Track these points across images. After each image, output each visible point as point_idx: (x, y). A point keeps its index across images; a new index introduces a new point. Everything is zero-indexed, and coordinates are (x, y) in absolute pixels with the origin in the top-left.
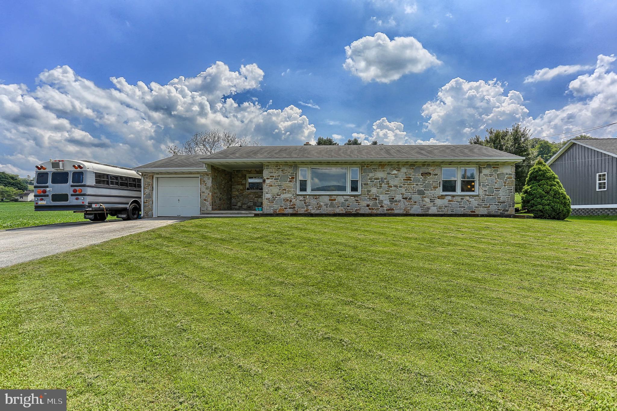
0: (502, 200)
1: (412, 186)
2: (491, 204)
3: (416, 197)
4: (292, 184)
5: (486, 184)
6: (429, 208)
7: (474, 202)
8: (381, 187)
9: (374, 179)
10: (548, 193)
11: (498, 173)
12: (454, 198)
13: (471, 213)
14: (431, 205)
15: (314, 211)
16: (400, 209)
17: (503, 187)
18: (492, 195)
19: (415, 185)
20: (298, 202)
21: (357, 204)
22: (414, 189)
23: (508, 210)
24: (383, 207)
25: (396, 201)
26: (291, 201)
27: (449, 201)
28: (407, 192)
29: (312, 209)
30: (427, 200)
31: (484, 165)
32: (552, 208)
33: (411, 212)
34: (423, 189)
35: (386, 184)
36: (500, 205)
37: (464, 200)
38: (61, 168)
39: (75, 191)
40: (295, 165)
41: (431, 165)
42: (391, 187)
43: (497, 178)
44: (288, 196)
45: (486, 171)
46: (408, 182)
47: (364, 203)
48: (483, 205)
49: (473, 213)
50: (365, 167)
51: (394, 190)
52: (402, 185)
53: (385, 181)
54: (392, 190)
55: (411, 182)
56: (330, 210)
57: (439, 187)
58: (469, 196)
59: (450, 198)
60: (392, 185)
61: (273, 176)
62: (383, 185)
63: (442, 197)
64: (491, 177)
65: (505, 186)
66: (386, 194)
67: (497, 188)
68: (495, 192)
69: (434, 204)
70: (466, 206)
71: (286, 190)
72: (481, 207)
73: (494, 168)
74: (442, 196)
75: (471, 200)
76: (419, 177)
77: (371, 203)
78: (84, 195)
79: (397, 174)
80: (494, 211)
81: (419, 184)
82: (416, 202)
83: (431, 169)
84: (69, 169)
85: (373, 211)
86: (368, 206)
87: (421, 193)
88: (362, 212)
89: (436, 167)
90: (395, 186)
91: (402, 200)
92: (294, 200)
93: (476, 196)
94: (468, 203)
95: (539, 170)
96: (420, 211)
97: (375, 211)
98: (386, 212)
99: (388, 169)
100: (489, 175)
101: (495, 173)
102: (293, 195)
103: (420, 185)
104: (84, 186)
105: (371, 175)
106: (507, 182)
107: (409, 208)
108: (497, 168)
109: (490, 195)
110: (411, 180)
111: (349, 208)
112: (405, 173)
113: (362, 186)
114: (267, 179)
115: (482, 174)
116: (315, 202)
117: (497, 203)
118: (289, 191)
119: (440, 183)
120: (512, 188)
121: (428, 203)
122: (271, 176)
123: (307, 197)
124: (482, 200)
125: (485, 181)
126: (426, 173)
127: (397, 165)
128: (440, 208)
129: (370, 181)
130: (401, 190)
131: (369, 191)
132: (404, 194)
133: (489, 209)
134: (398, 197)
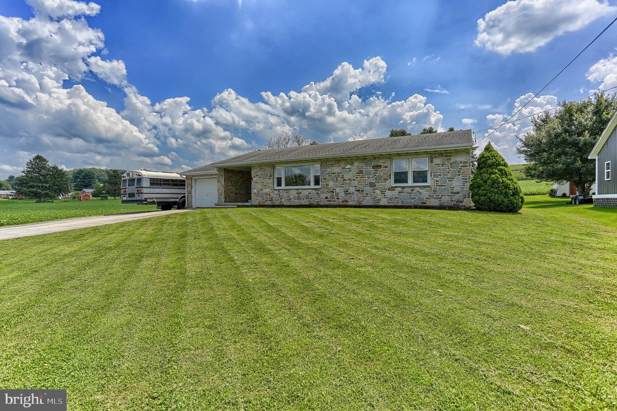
0: (455, 190)
1: (364, 179)
2: (443, 195)
3: (368, 189)
4: (271, 181)
5: (437, 174)
6: (380, 200)
7: (425, 194)
8: (337, 180)
9: (332, 174)
10: (485, 182)
11: (451, 162)
12: (404, 189)
13: (421, 204)
14: (381, 197)
15: (285, 203)
16: (354, 201)
17: (457, 176)
18: (445, 186)
19: (367, 178)
20: (274, 195)
21: (318, 196)
22: (366, 182)
23: (463, 201)
24: (339, 199)
25: (350, 194)
26: (270, 195)
27: (399, 192)
28: (360, 185)
29: (284, 201)
30: (378, 192)
31: (436, 154)
32: (489, 198)
33: (364, 203)
34: (374, 181)
35: (341, 178)
36: (454, 195)
37: (415, 191)
38: (131, 176)
39: (138, 191)
40: (273, 166)
41: (381, 158)
42: (346, 180)
43: (450, 167)
44: (267, 190)
45: (437, 161)
46: (360, 175)
47: (323, 196)
48: (435, 197)
49: (423, 205)
50: (324, 164)
51: (349, 183)
52: (355, 178)
53: (341, 175)
54: (346, 183)
55: (363, 175)
56: (297, 202)
57: (389, 179)
58: (420, 187)
59: (400, 189)
60: (347, 179)
61: (258, 175)
62: (339, 179)
63: (392, 189)
64: (443, 166)
65: (459, 175)
66: (341, 187)
67: (449, 178)
68: (448, 182)
69: (384, 195)
70: (417, 197)
71: (266, 186)
72: (432, 198)
73: (446, 156)
74: (392, 187)
75: (421, 191)
76: (370, 170)
77: (329, 195)
78: (142, 193)
79: (350, 168)
80: (447, 202)
81: (370, 176)
82: (367, 194)
83: (382, 161)
84: (136, 177)
85: (331, 203)
86: (327, 198)
87: (372, 185)
88: (321, 203)
89: (386, 160)
90: (348, 180)
91: (355, 192)
92: (271, 194)
93: (427, 187)
94: (419, 194)
95: (483, 157)
96: (371, 203)
97: (332, 203)
98: (341, 203)
99: (342, 164)
100: (441, 164)
101: (447, 162)
102: (271, 190)
103: (372, 177)
104: (142, 187)
105: (329, 170)
106: (461, 171)
107: (361, 200)
108: (450, 156)
109: (442, 186)
110: (363, 173)
111: (312, 200)
112: (358, 167)
113: (322, 180)
114: (254, 177)
115: (434, 164)
116: (286, 196)
117: (450, 194)
118: (268, 187)
119: (390, 174)
120: (468, 178)
121: (378, 195)
122: (257, 175)
123: (281, 191)
124: (434, 191)
125: (437, 170)
126: (377, 166)
127: (350, 160)
128: (391, 199)
129: (329, 176)
130: (354, 183)
131: (327, 185)
132: (357, 187)
133: (441, 201)
134: (352, 190)
